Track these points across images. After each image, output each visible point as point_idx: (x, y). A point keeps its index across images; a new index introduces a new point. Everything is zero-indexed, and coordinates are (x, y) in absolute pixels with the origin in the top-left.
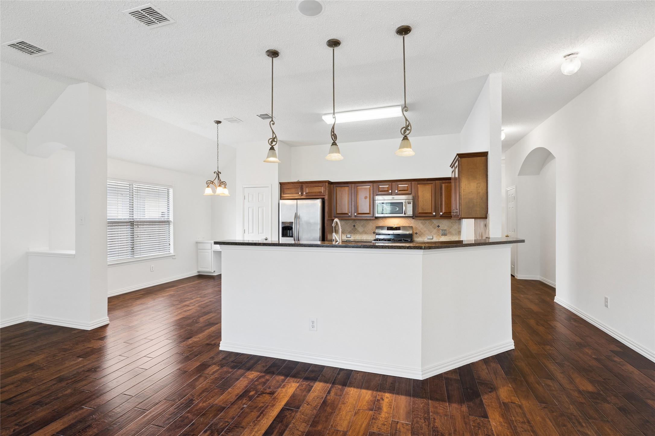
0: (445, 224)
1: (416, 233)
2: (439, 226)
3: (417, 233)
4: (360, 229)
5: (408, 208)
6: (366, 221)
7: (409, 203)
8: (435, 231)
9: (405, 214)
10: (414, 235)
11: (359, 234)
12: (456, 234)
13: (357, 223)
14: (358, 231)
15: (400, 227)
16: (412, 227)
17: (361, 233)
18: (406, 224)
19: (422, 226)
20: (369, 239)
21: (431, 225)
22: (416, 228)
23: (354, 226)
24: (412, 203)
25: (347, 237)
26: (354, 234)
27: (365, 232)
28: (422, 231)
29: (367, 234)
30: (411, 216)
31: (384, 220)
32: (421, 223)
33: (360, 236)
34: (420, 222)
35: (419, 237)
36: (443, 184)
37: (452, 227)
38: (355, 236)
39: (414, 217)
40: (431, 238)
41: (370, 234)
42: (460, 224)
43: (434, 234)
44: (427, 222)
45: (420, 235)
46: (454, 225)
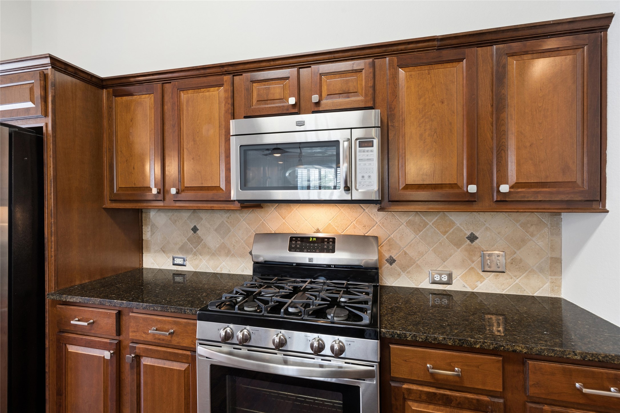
0: (496, 229)
1: (391, 261)
2: (472, 238)
3: (394, 261)
4: (212, 240)
5: (360, 165)
6: (228, 215)
7: (365, 143)
8: (458, 253)
9: (347, 189)
10: (383, 268)
11: (208, 257)
12: (541, 270)
13: (202, 222)
14: (205, 246)
15: (334, 239)
16: (376, 238)
17: (213, 254)
18: (355, 227)
19: (413, 236)
21: (445, 233)
22: (391, 243)
23: (195, 229)
24: (376, 142)
25: (175, 262)
26: (195, 254)
28: (412, 253)
29: (233, 255)
30: (373, 198)
31: (284, 209)
32: (409, 224)
34: (404, 219)
35: (399, 275)
36: (510, 59)
37: (524, 241)
39: (386, 201)
40: (445, 278)
42: (557, 230)
43: (456, 265)
44: (431, 220)
45: (404, 268)
46: (532, 235)
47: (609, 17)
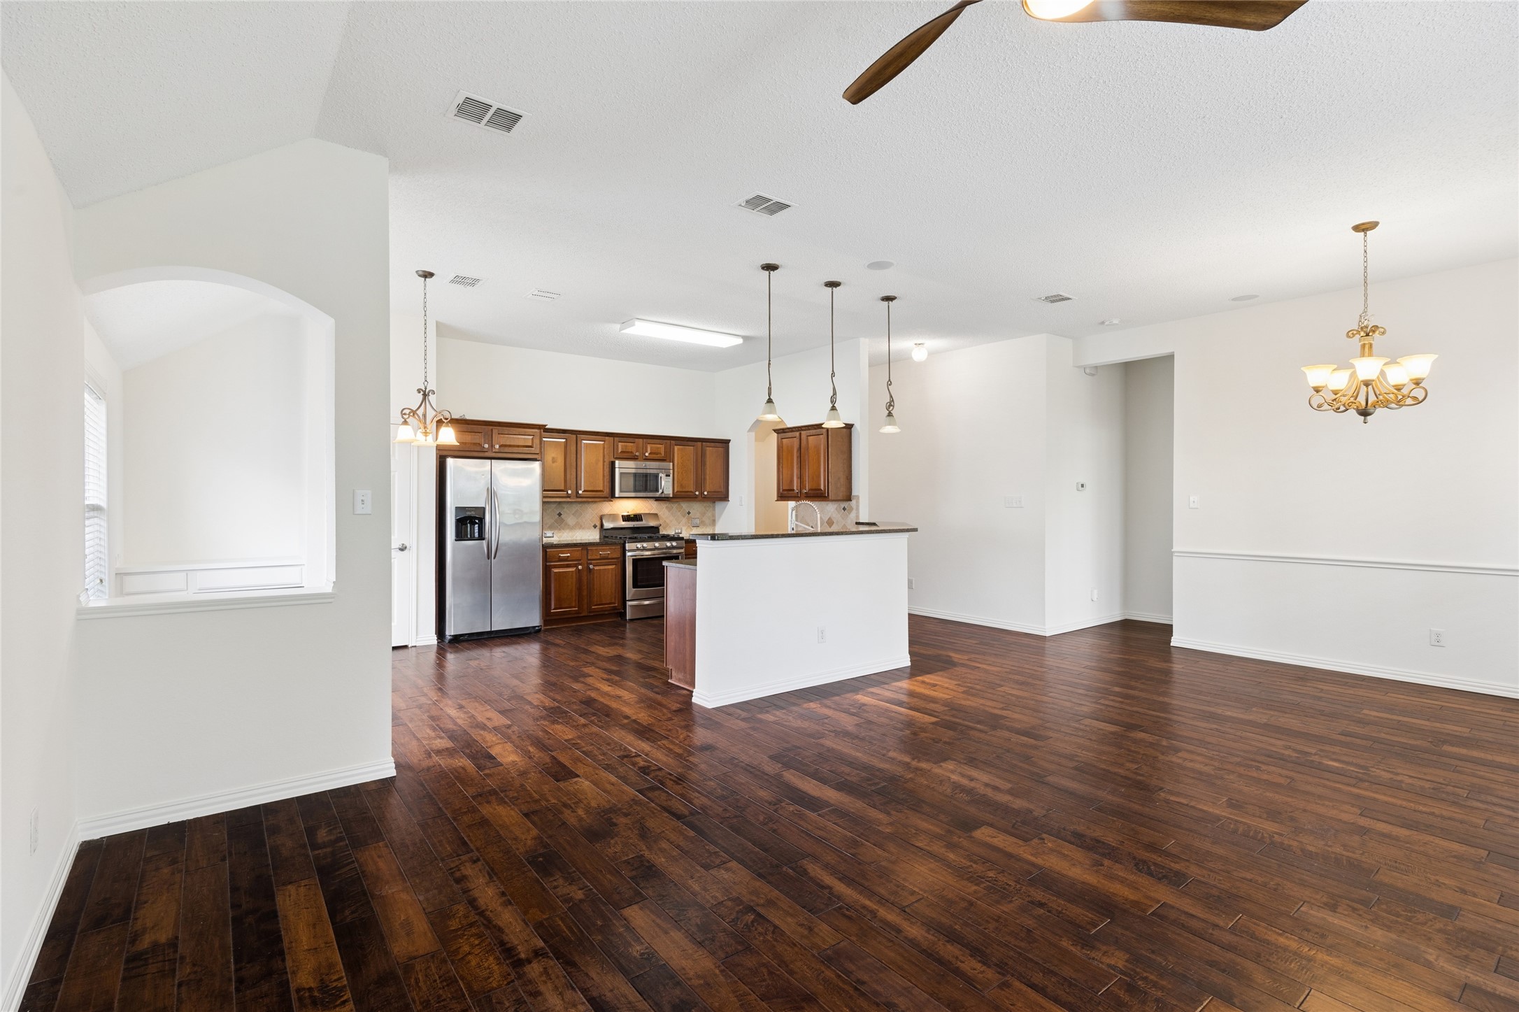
0: (696, 508)
2: (689, 513)
4: (571, 520)
6: (580, 505)
8: (684, 520)
11: (567, 531)
12: (710, 525)
13: (565, 510)
14: (566, 524)
15: (640, 515)
17: (572, 528)
20: (587, 538)
23: (560, 515)
24: (671, 475)
26: (560, 530)
27: (579, 526)
28: (668, 521)
29: (583, 529)
30: (670, 496)
33: (570, 534)
36: (707, 448)
37: (705, 513)
38: (560, 534)
41: (589, 528)
42: (714, 507)
43: (683, 526)
47: (730, 440)
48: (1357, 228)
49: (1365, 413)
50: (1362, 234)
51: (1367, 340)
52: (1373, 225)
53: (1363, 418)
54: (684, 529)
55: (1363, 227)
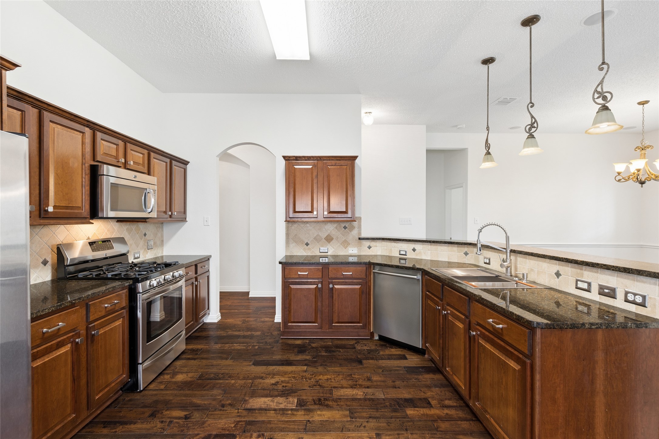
0: (151, 230)
2: (145, 235)
12: (160, 245)
15: (110, 241)
19: (128, 236)
21: (138, 233)
28: (129, 245)
32: (127, 229)
34: (125, 227)
37: (156, 234)
40: (138, 256)
42: (163, 229)
44: (134, 227)
46: (158, 231)
48: (639, 103)
49: (642, 183)
50: (642, 106)
51: (643, 152)
52: (647, 102)
53: (641, 185)
54: (142, 252)
55: (643, 103)
